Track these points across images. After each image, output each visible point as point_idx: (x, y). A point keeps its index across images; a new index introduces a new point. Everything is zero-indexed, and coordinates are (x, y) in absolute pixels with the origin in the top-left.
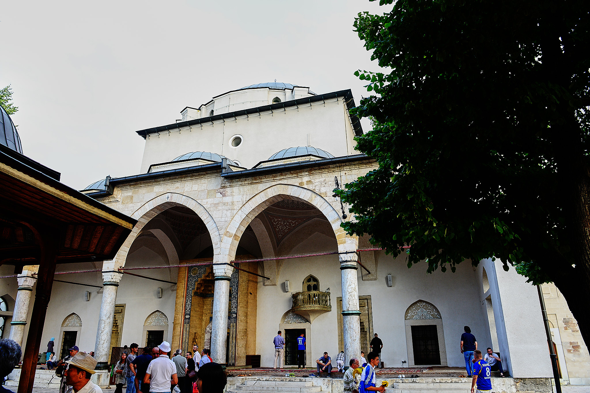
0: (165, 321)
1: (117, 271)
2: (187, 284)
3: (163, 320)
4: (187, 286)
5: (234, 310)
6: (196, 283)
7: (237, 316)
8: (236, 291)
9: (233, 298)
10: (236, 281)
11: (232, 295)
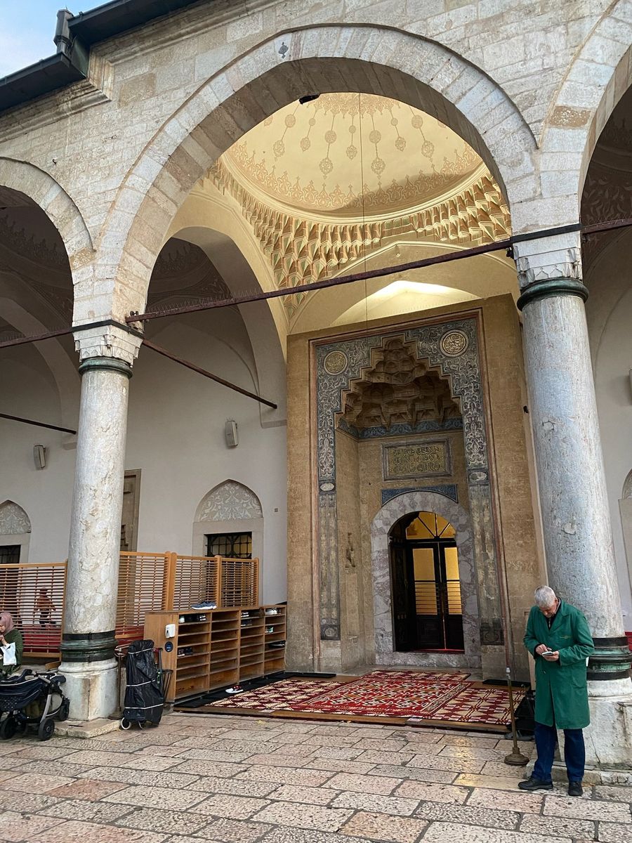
0: (251, 507)
1: (122, 322)
2: (317, 398)
3: (245, 505)
4: (318, 403)
5: (477, 463)
6: (344, 395)
7: (489, 480)
8: (478, 405)
9: (468, 425)
10: (473, 376)
11: (465, 417)
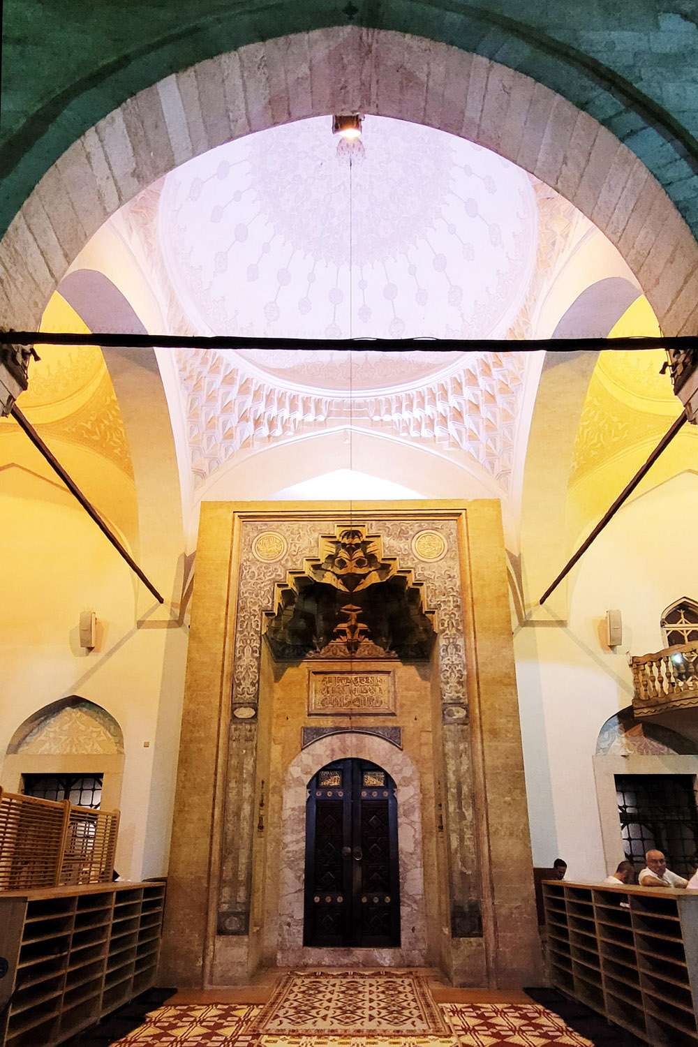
2: (239, 590)
4: (239, 596)
5: (454, 695)
6: (278, 591)
7: (469, 717)
8: (457, 624)
9: (445, 647)
10: (453, 589)
11: (441, 637)
